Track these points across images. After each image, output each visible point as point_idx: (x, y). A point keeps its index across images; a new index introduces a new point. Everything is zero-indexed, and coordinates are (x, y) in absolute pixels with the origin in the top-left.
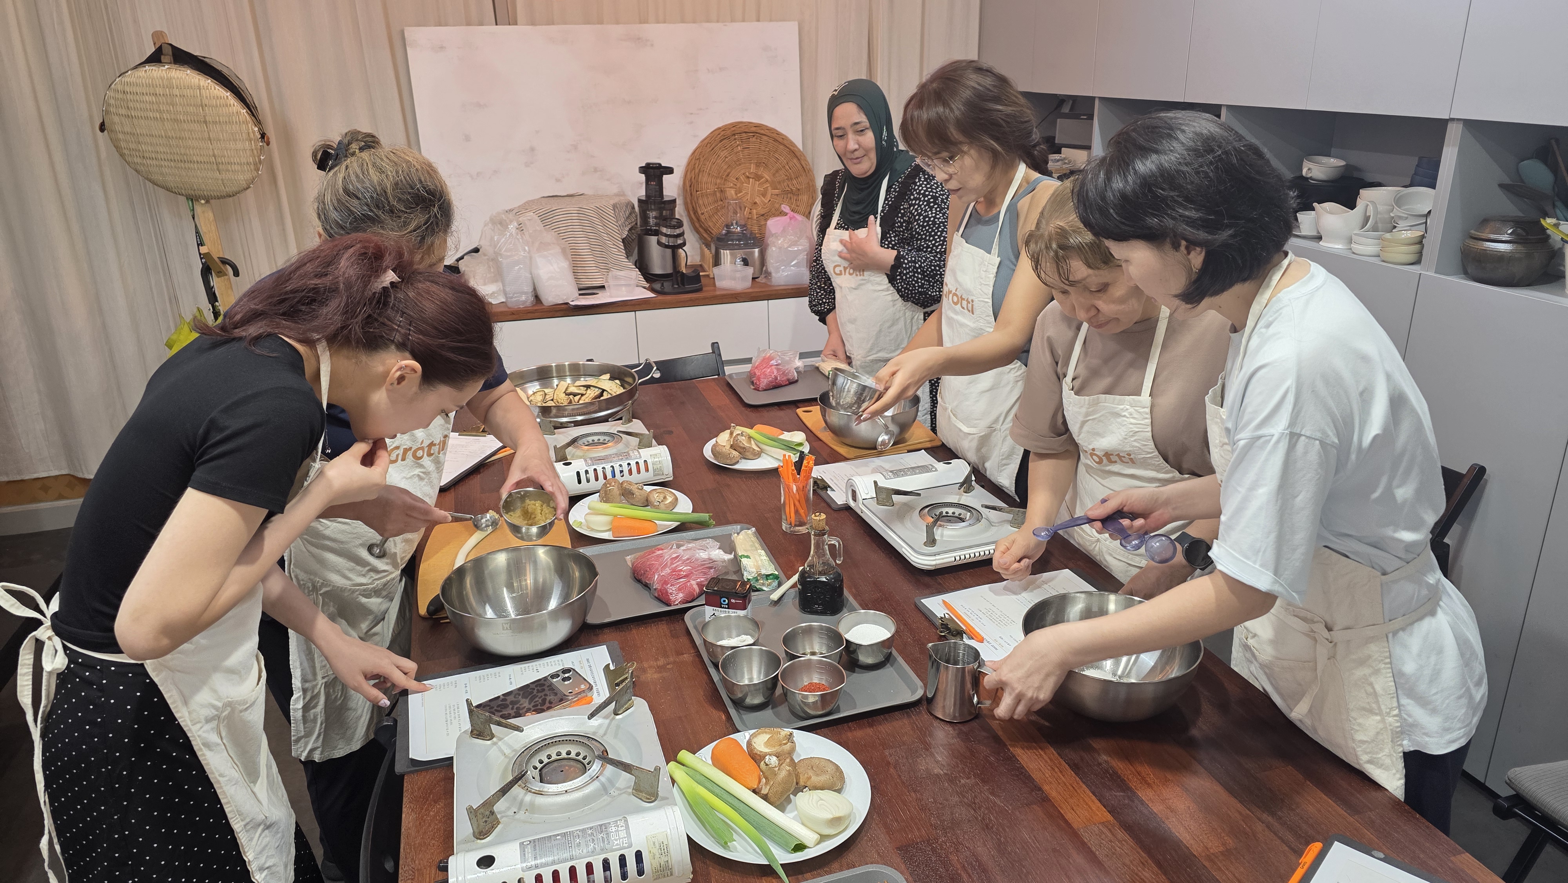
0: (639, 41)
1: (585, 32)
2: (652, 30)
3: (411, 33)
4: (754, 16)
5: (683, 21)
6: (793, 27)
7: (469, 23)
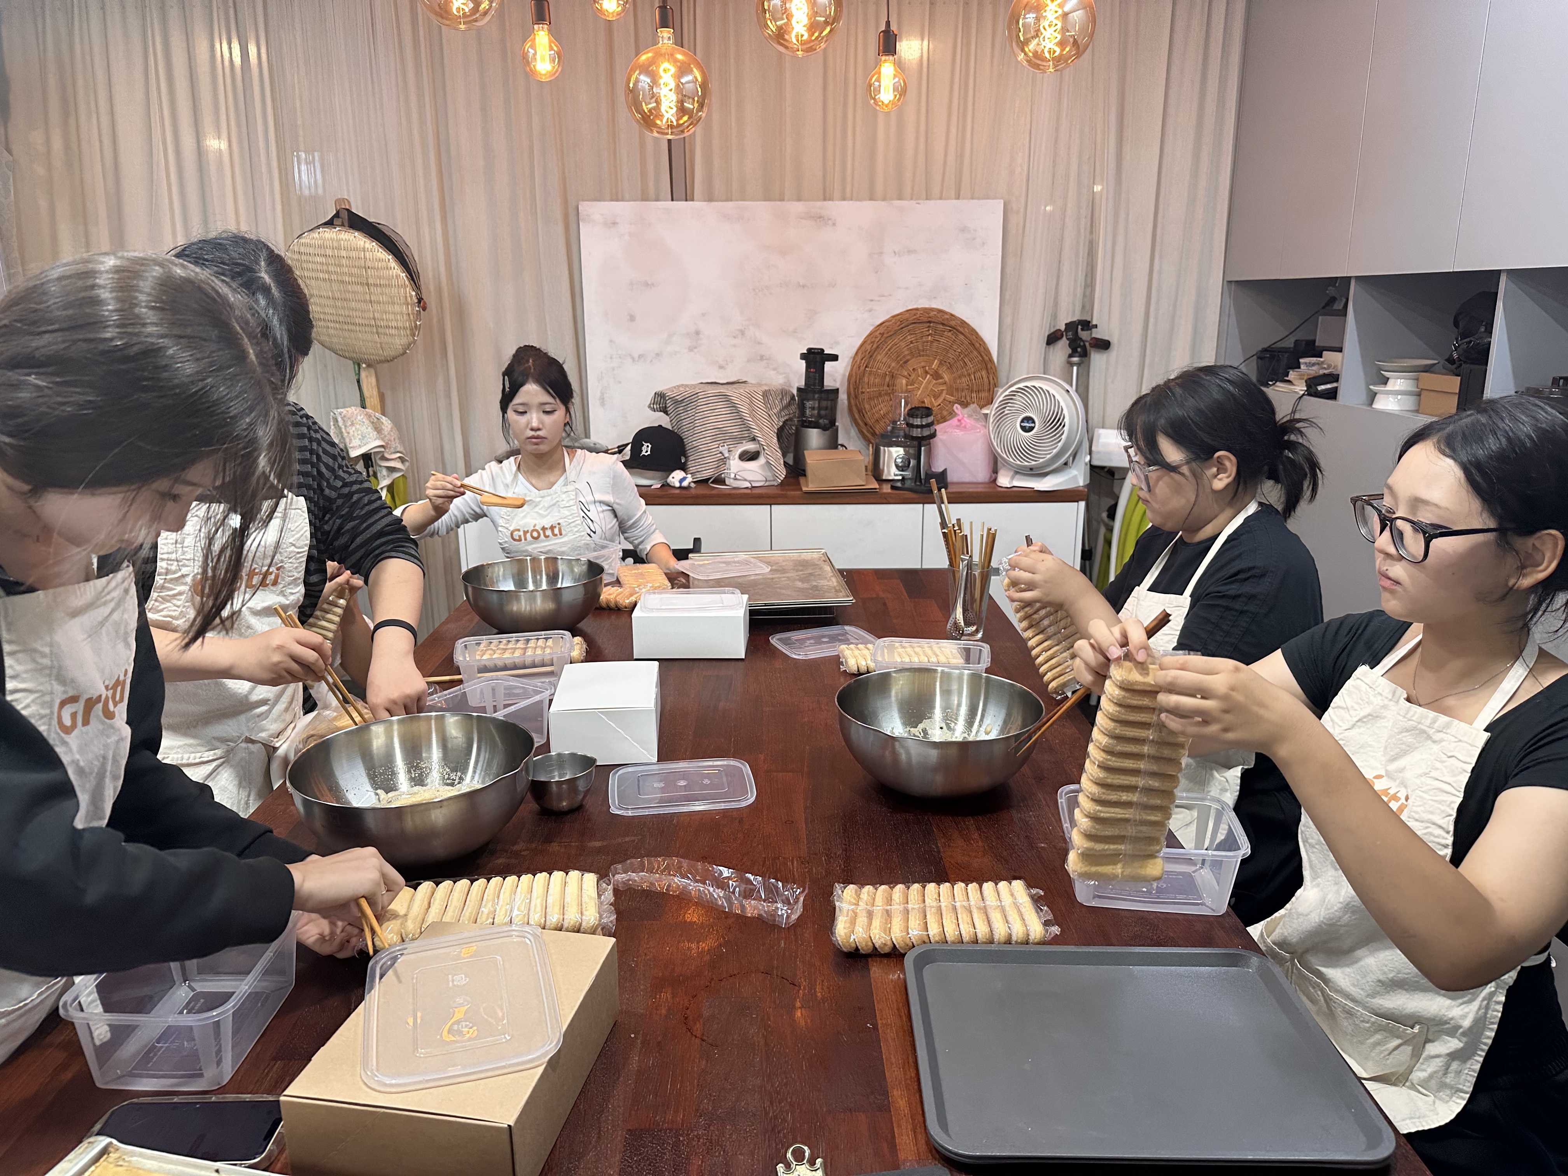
0: (820, 219)
1: (763, 209)
2: (837, 208)
3: (585, 208)
4: (953, 194)
5: (872, 198)
6: (998, 206)
7: (645, 198)
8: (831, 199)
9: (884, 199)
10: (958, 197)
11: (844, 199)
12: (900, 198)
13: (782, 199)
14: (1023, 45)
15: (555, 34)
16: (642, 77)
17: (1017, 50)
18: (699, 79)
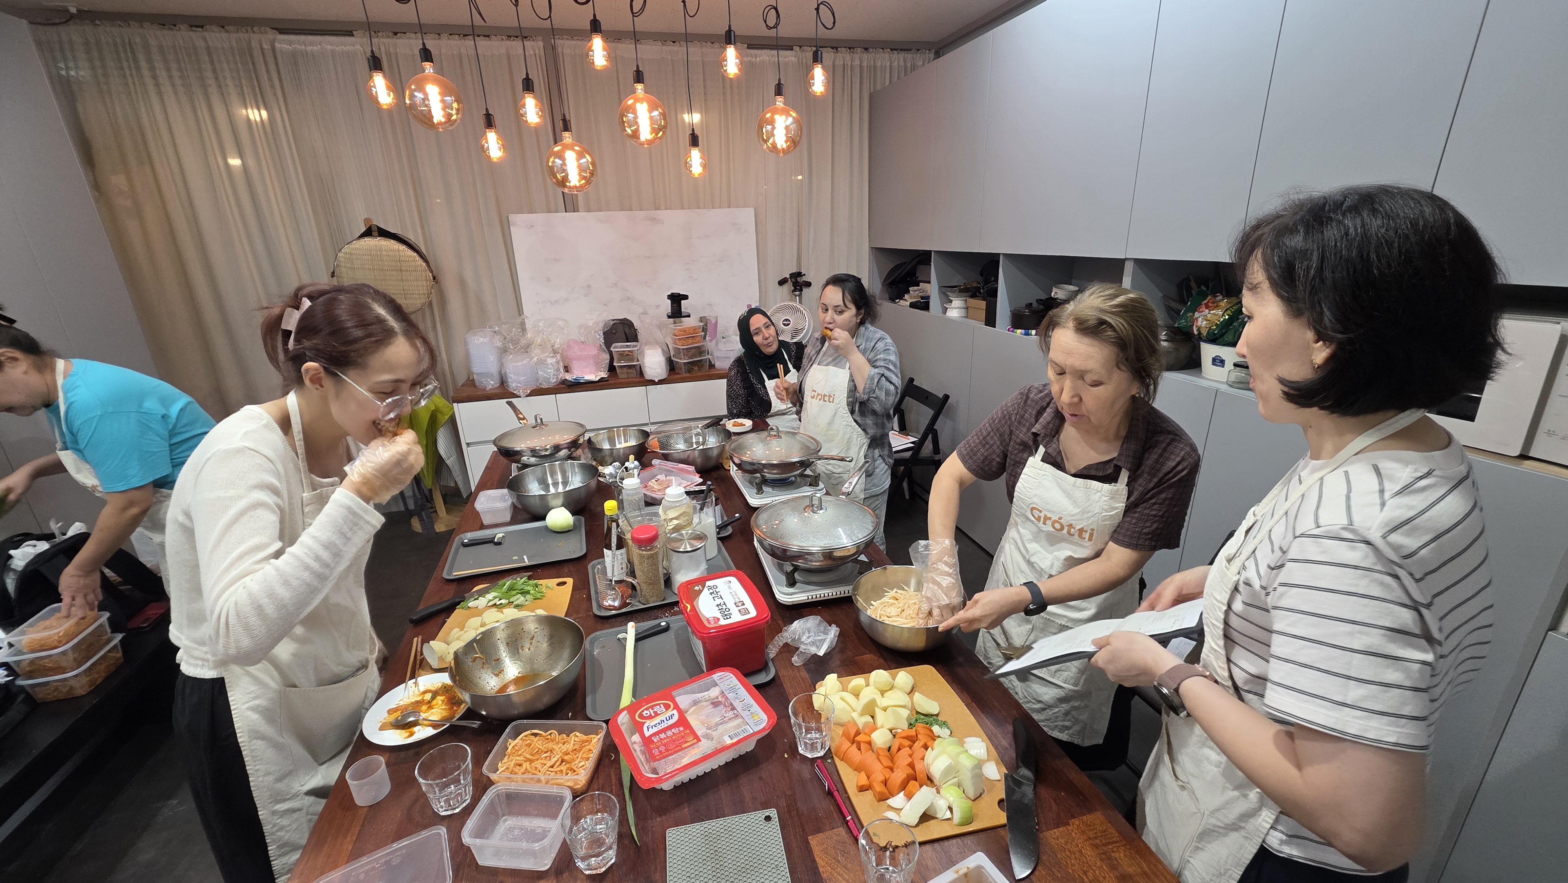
0: (654, 220)
1: (620, 216)
2: (663, 214)
3: (512, 217)
4: (727, 205)
5: (682, 209)
6: (751, 211)
7: (549, 211)
8: (658, 209)
9: (689, 209)
10: (729, 207)
11: (666, 209)
12: (699, 208)
13: (631, 210)
14: (766, 141)
16: (557, 160)
17: (762, 142)
18: (590, 160)
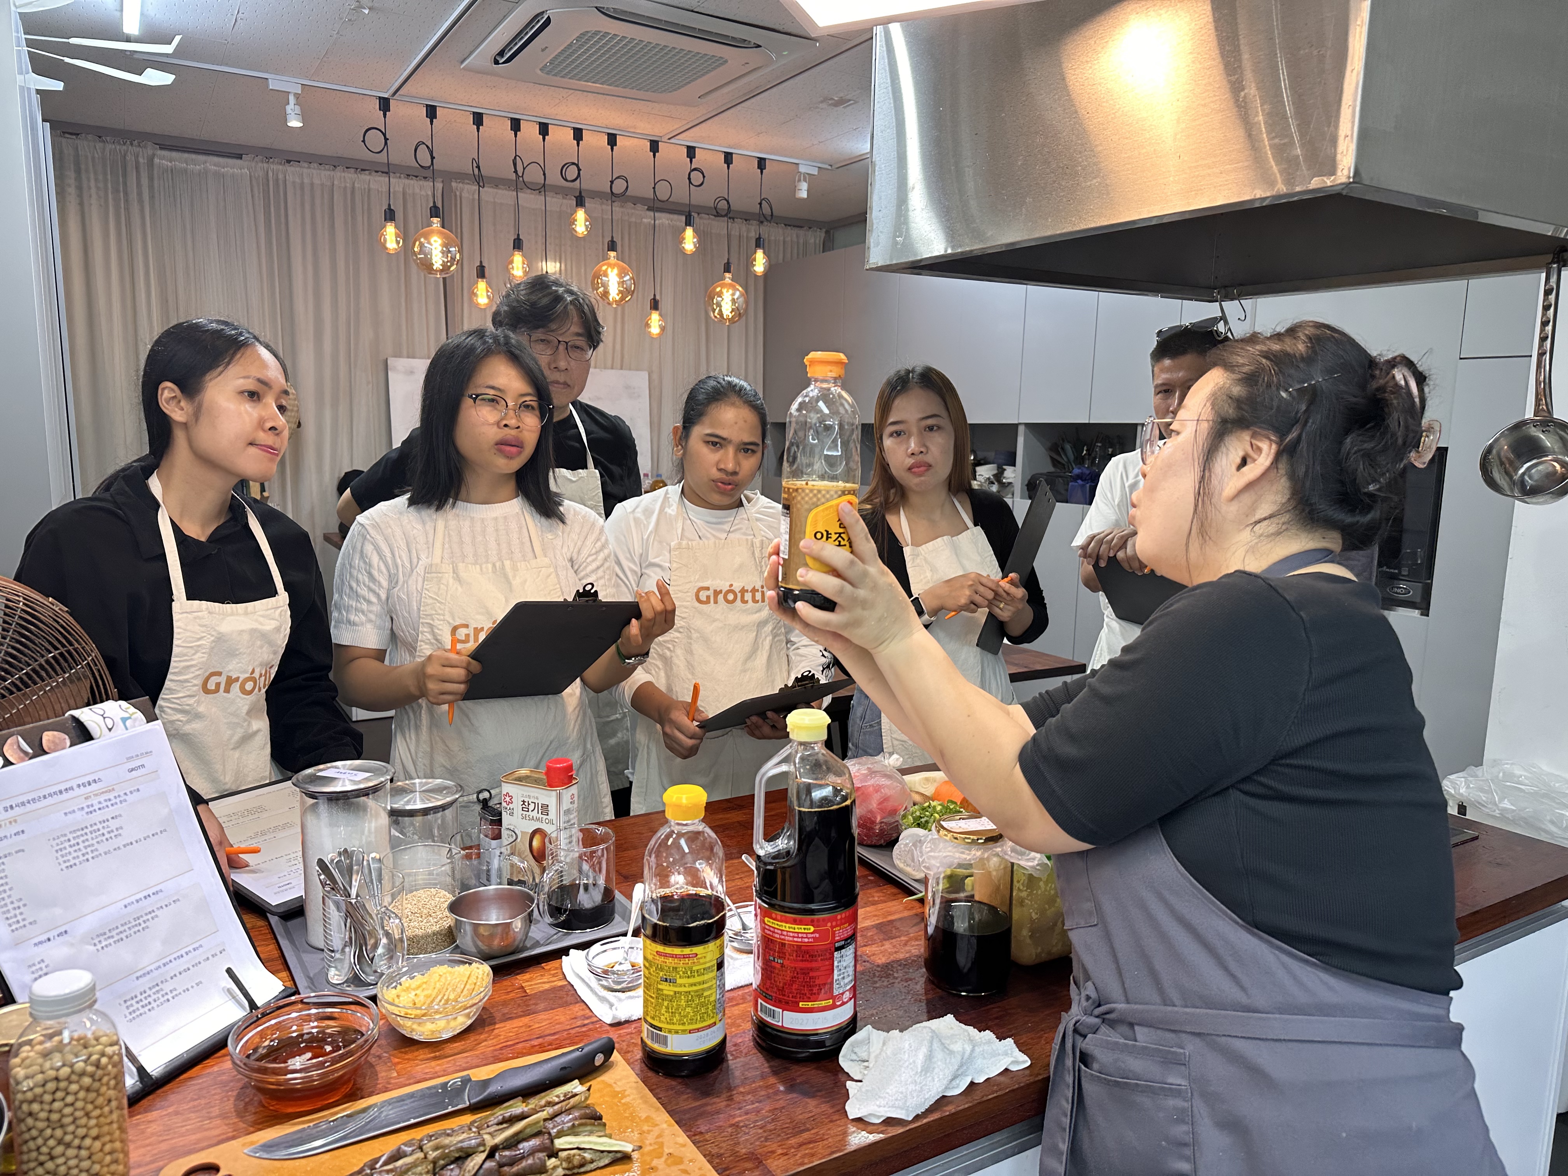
3: (391, 362)
4: (619, 367)
6: (645, 375)
10: (621, 369)
15: (489, 284)
